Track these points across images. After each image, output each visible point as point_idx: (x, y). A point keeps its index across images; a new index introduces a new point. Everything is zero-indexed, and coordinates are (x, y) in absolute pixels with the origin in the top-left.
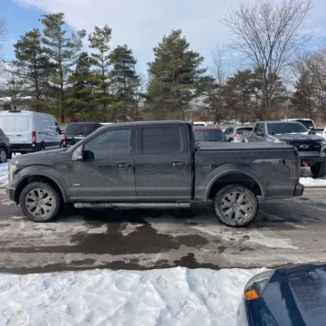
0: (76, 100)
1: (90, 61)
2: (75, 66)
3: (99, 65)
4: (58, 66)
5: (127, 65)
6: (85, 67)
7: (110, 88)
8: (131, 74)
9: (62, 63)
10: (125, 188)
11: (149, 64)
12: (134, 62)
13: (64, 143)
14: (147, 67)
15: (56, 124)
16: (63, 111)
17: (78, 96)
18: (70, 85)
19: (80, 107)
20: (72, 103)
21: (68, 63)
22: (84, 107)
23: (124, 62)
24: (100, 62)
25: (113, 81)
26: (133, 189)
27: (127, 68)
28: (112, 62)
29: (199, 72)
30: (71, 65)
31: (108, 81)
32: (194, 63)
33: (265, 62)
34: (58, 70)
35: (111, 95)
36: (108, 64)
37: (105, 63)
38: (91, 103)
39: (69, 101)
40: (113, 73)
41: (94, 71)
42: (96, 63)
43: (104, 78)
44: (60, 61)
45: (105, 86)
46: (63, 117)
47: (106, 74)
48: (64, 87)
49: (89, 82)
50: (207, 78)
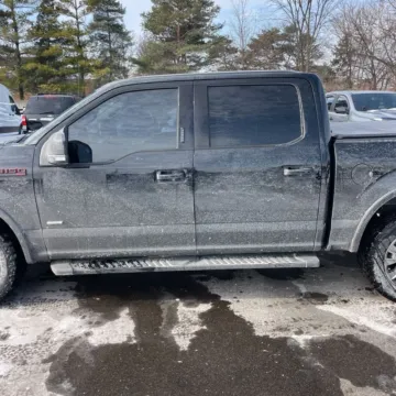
0: (39, 66)
1: (58, 9)
2: (36, 14)
3: (71, 14)
4: (11, 15)
5: (111, 15)
6: (50, 17)
7: (88, 48)
8: (118, 29)
9: (16, 10)
10: (171, 228)
11: (143, 15)
12: (122, 12)
13: (25, 128)
14: (142, 20)
15: (11, 100)
16: (22, 81)
17: (42, 60)
18: (30, 44)
19: (46, 77)
20: (34, 70)
21: (25, 10)
22: (53, 76)
23: (108, 11)
24: (72, 10)
25: (92, 39)
26: (190, 229)
27: (114, 19)
28: (89, 10)
29: (213, 28)
30: (30, 14)
31: (85, 38)
32: (207, 15)
33: (301, 17)
34: (10, 21)
35: (91, 60)
36: (84, 13)
37: (79, 11)
38: (62, 70)
39: (29, 66)
40: (93, 27)
41: (64, 24)
42: (66, 12)
43: (79, 34)
44: (12, 8)
45: (80, 46)
46: (21, 90)
47: (82, 28)
48: (21, 46)
49: (58, 40)
50: (222, 38)
